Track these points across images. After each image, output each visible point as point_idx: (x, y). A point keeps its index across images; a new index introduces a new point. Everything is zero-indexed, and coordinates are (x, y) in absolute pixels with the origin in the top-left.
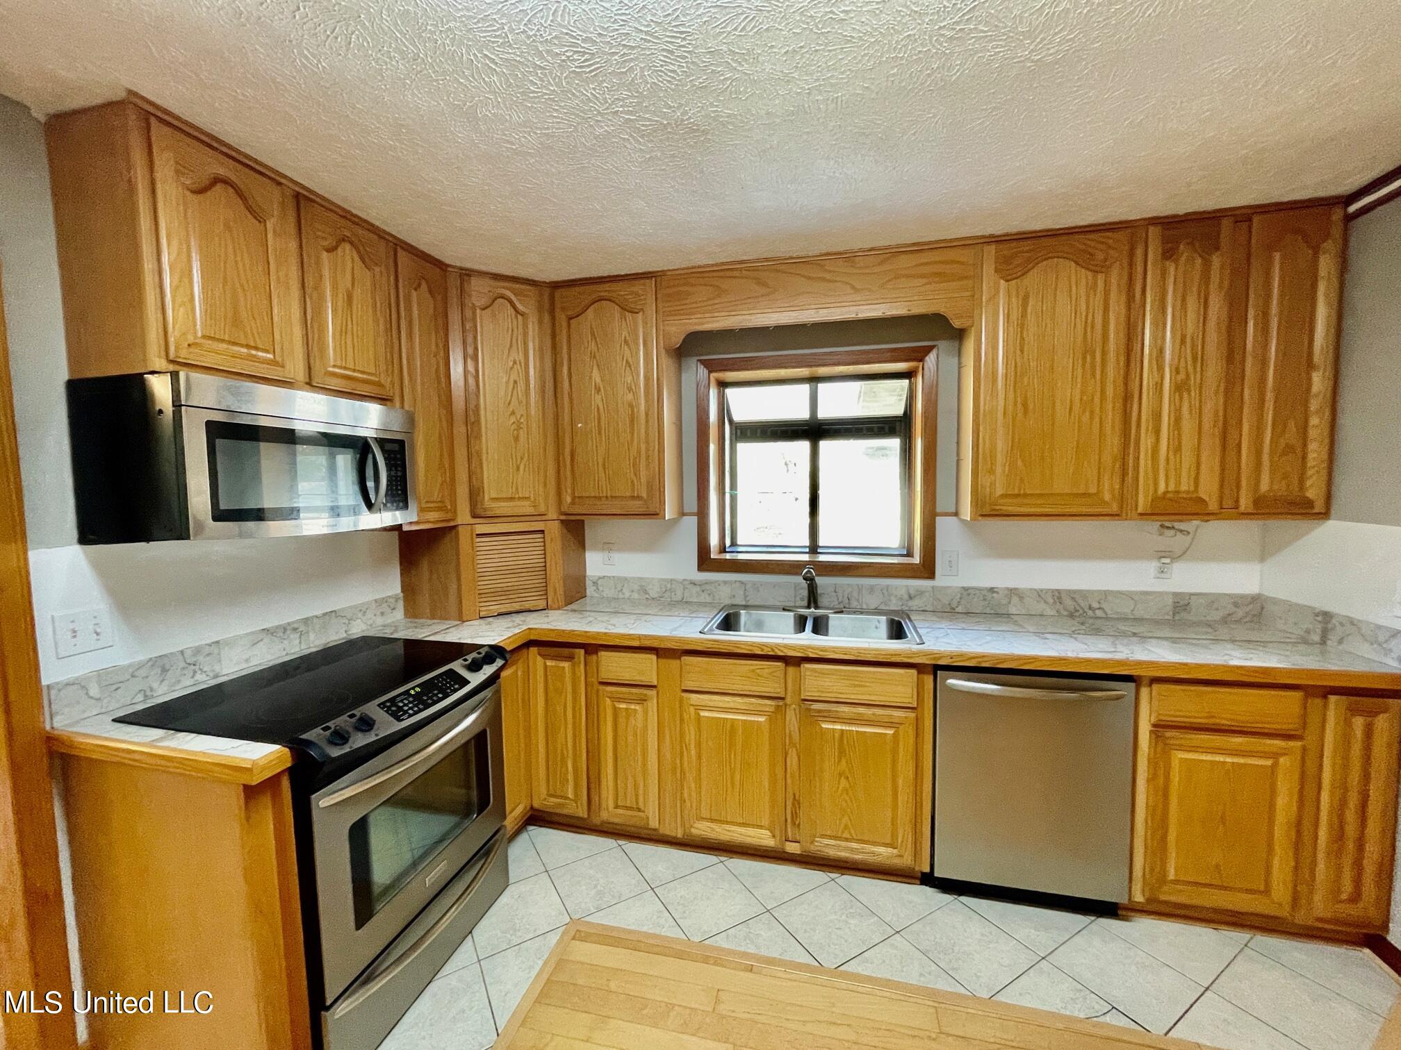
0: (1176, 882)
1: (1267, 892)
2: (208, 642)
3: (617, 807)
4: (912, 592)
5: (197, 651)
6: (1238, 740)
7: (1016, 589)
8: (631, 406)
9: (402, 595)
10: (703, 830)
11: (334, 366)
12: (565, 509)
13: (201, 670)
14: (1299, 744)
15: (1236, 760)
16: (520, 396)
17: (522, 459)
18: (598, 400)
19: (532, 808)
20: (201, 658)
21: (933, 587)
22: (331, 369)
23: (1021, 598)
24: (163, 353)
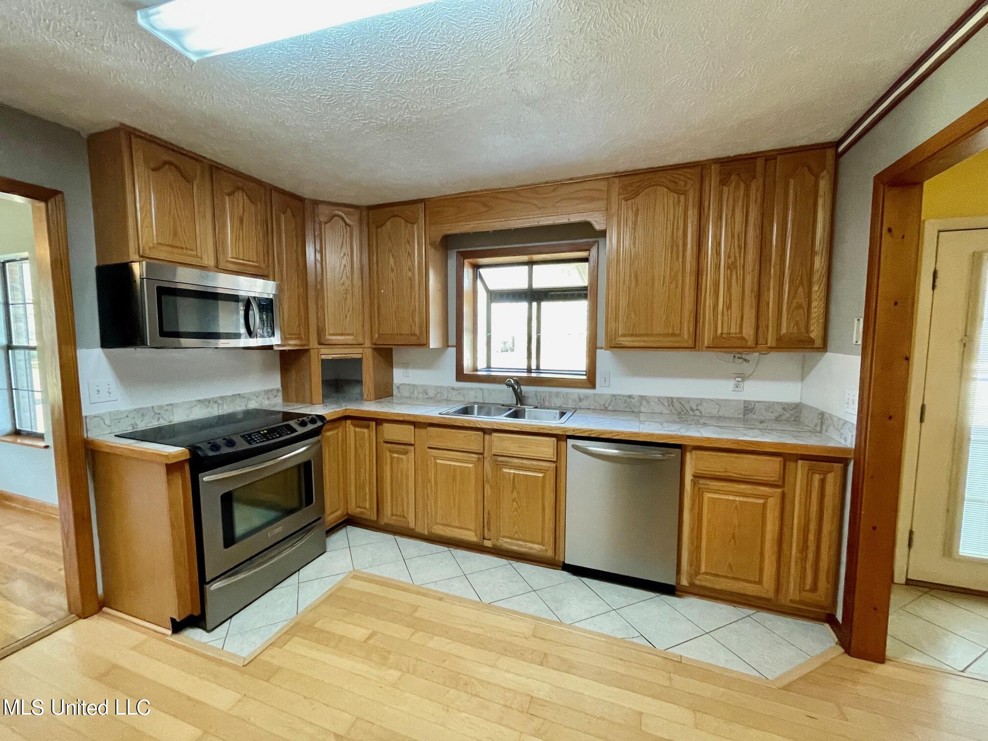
0: (706, 573)
1: (760, 582)
2: (167, 403)
3: (392, 515)
4: (582, 397)
5: (161, 407)
6: (743, 487)
7: (645, 396)
8: (410, 279)
9: (281, 389)
10: (440, 530)
11: (232, 258)
12: (374, 341)
13: (162, 417)
14: (779, 490)
15: (741, 499)
16: (348, 274)
17: (348, 311)
18: (392, 276)
19: (347, 514)
20: (162, 412)
21: (594, 394)
22: (230, 259)
23: (648, 402)
24: (137, 252)
